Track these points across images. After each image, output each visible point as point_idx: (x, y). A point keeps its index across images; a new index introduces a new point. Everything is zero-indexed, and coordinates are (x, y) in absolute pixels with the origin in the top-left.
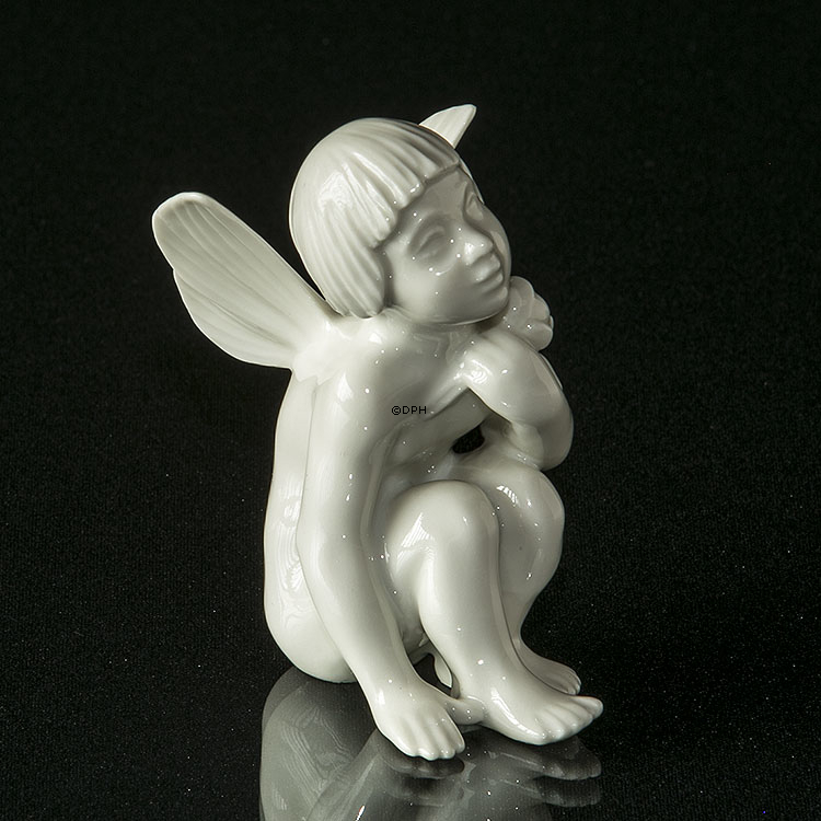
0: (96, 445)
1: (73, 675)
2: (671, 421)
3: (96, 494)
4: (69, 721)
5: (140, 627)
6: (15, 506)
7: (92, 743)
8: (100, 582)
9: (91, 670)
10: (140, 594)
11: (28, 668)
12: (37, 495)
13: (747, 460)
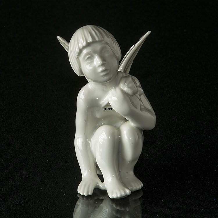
0: (40, 104)
1: (34, 164)
2: (191, 98)
3: (40, 117)
4: (33, 176)
5: (52, 152)
6: (19, 120)
7: (39, 182)
8: (41, 140)
9: (39, 163)
10: (51, 143)
11: (22, 162)
12: (24, 117)
13: (210, 108)
